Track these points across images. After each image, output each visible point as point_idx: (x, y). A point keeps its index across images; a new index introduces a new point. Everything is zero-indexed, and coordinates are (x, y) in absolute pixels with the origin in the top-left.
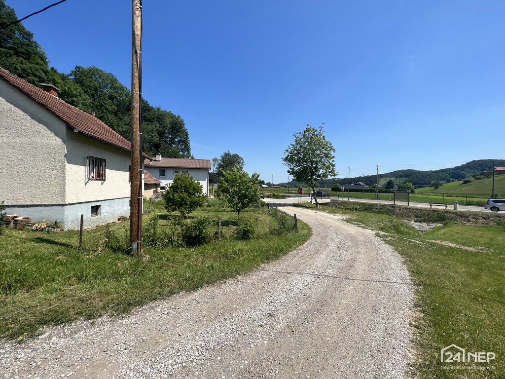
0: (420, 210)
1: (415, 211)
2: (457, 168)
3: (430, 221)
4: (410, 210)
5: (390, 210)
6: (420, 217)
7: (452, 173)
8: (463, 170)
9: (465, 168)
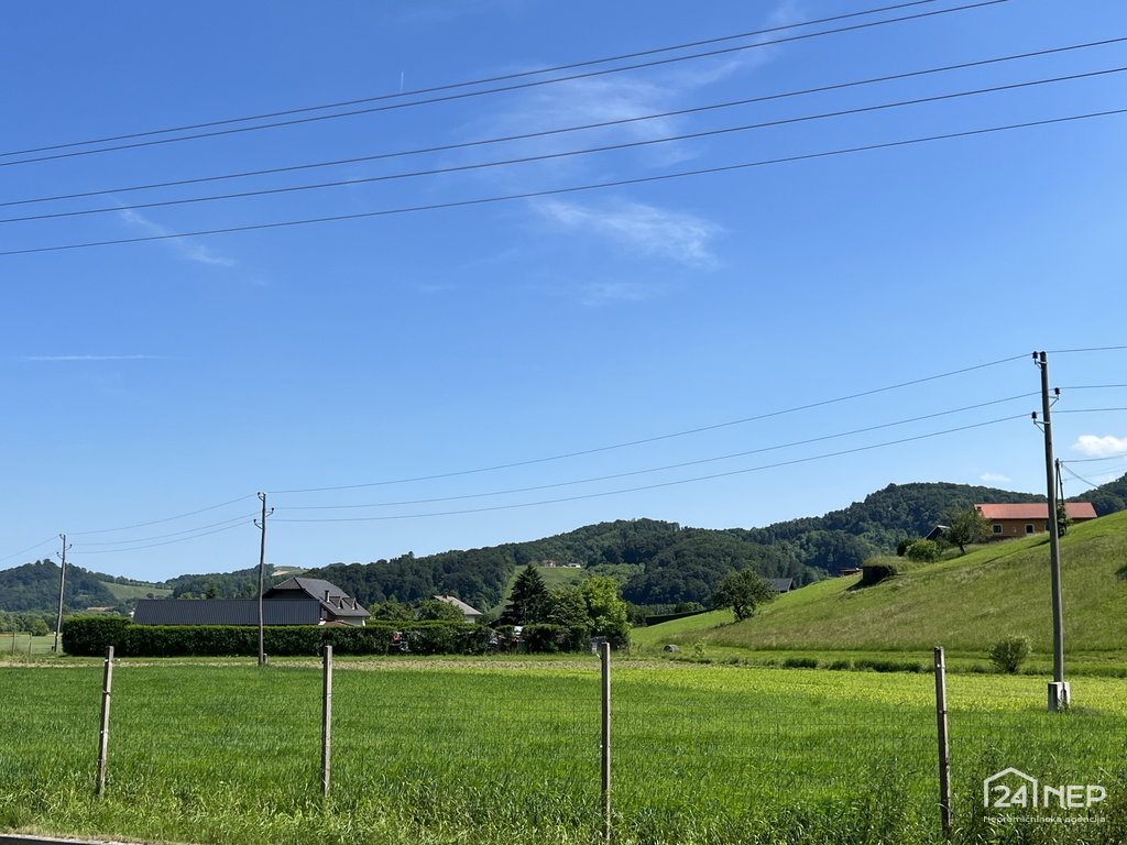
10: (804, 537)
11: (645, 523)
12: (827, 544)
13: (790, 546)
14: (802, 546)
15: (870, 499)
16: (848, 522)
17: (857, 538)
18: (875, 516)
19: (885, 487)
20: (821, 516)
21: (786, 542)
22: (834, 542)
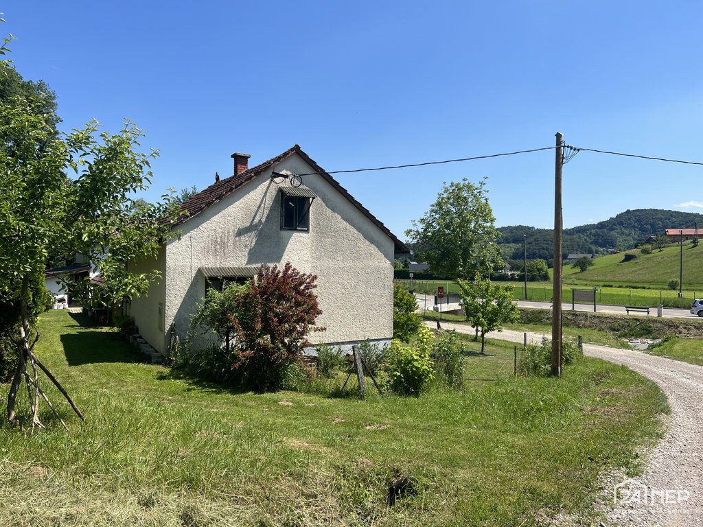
0: (615, 318)
1: (609, 320)
2: (602, 225)
3: (633, 335)
4: (602, 319)
5: (571, 320)
6: (618, 330)
7: (594, 235)
8: (612, 229)
9: (615, 225)
10: (589, 232)
11: (520, 228)
12: (598, 235)
13: (582, 236)
14: (587, 236)
15: (619, 216)
16: (608, 226)
17: (612, 232)
18: (621, 223)
19: (625, 211)
20: (596, 223)
21: (580, 234)
22: (601, 234)
